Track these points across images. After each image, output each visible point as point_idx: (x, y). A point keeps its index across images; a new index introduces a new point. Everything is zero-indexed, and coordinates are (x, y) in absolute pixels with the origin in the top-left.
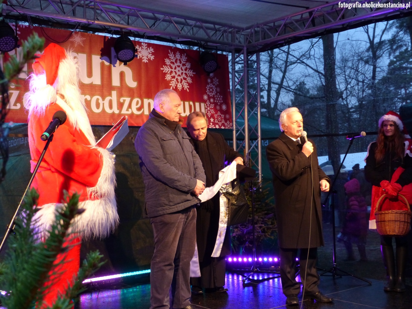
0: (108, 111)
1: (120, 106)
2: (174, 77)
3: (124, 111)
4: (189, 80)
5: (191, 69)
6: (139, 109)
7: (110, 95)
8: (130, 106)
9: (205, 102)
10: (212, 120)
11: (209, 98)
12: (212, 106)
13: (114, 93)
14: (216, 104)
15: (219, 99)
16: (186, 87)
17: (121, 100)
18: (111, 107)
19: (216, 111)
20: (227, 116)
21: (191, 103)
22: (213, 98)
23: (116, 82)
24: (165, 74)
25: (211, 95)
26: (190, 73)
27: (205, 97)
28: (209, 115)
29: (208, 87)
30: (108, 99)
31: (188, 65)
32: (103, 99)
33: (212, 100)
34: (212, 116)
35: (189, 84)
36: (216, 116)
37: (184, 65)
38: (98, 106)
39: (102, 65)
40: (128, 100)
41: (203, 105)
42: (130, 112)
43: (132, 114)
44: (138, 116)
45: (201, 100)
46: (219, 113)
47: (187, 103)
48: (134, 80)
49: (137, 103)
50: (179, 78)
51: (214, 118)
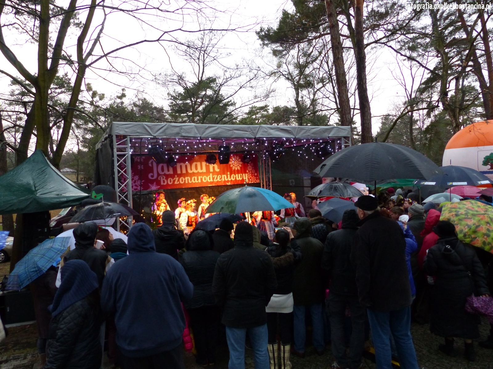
0: (209, 181)
1: (213, 178)
2: (234, 165)
3: (215, 180)
4: (240, 166)
5: (241, 161)
6: (220, 179)
7: (210, 175)
8: (217, 178)
9: (247, 173)
10: (250, 180)
11: (249, 171)
12: (251, 174)
13: (211, 174)
14: (252, 173)
15: (254, 172)
16: (239, 168)
17: (214, 176)
18: (210, 179)
19: (252, 176)
20: (257, 178)
21: (241, 174)
22: (251, 171)
23: (211, 170)
24: (230, 165)
25: (250, 170)
26: (241, 163)
27: (247, 171)
28: (249, 178)
29: (248, 167)
30: (209, 177)
31: (240, 160)
32: (207, 177)
33: (250, 172)
34: (251, 178)
35: (240, 167)
36: (252, 178)
37: (238, 160)
38: (205, 179)
39: (206, 165)
40: (216, 176)
41: (246, 174)
42: (217, 180)
43: (218, 181)
44: (220, 182)
45: (245, 173)
46: (254, 177)
47: (239, 175)
48: (218, 169)
49: (220, 177)
50: (236, 166)
51: (251, 179)
